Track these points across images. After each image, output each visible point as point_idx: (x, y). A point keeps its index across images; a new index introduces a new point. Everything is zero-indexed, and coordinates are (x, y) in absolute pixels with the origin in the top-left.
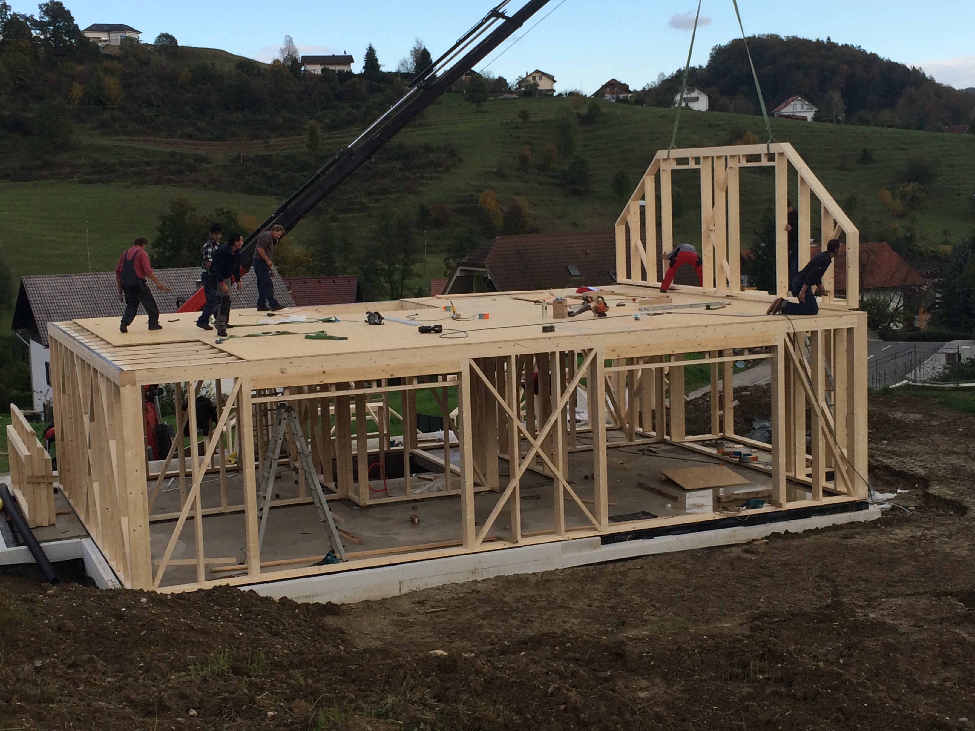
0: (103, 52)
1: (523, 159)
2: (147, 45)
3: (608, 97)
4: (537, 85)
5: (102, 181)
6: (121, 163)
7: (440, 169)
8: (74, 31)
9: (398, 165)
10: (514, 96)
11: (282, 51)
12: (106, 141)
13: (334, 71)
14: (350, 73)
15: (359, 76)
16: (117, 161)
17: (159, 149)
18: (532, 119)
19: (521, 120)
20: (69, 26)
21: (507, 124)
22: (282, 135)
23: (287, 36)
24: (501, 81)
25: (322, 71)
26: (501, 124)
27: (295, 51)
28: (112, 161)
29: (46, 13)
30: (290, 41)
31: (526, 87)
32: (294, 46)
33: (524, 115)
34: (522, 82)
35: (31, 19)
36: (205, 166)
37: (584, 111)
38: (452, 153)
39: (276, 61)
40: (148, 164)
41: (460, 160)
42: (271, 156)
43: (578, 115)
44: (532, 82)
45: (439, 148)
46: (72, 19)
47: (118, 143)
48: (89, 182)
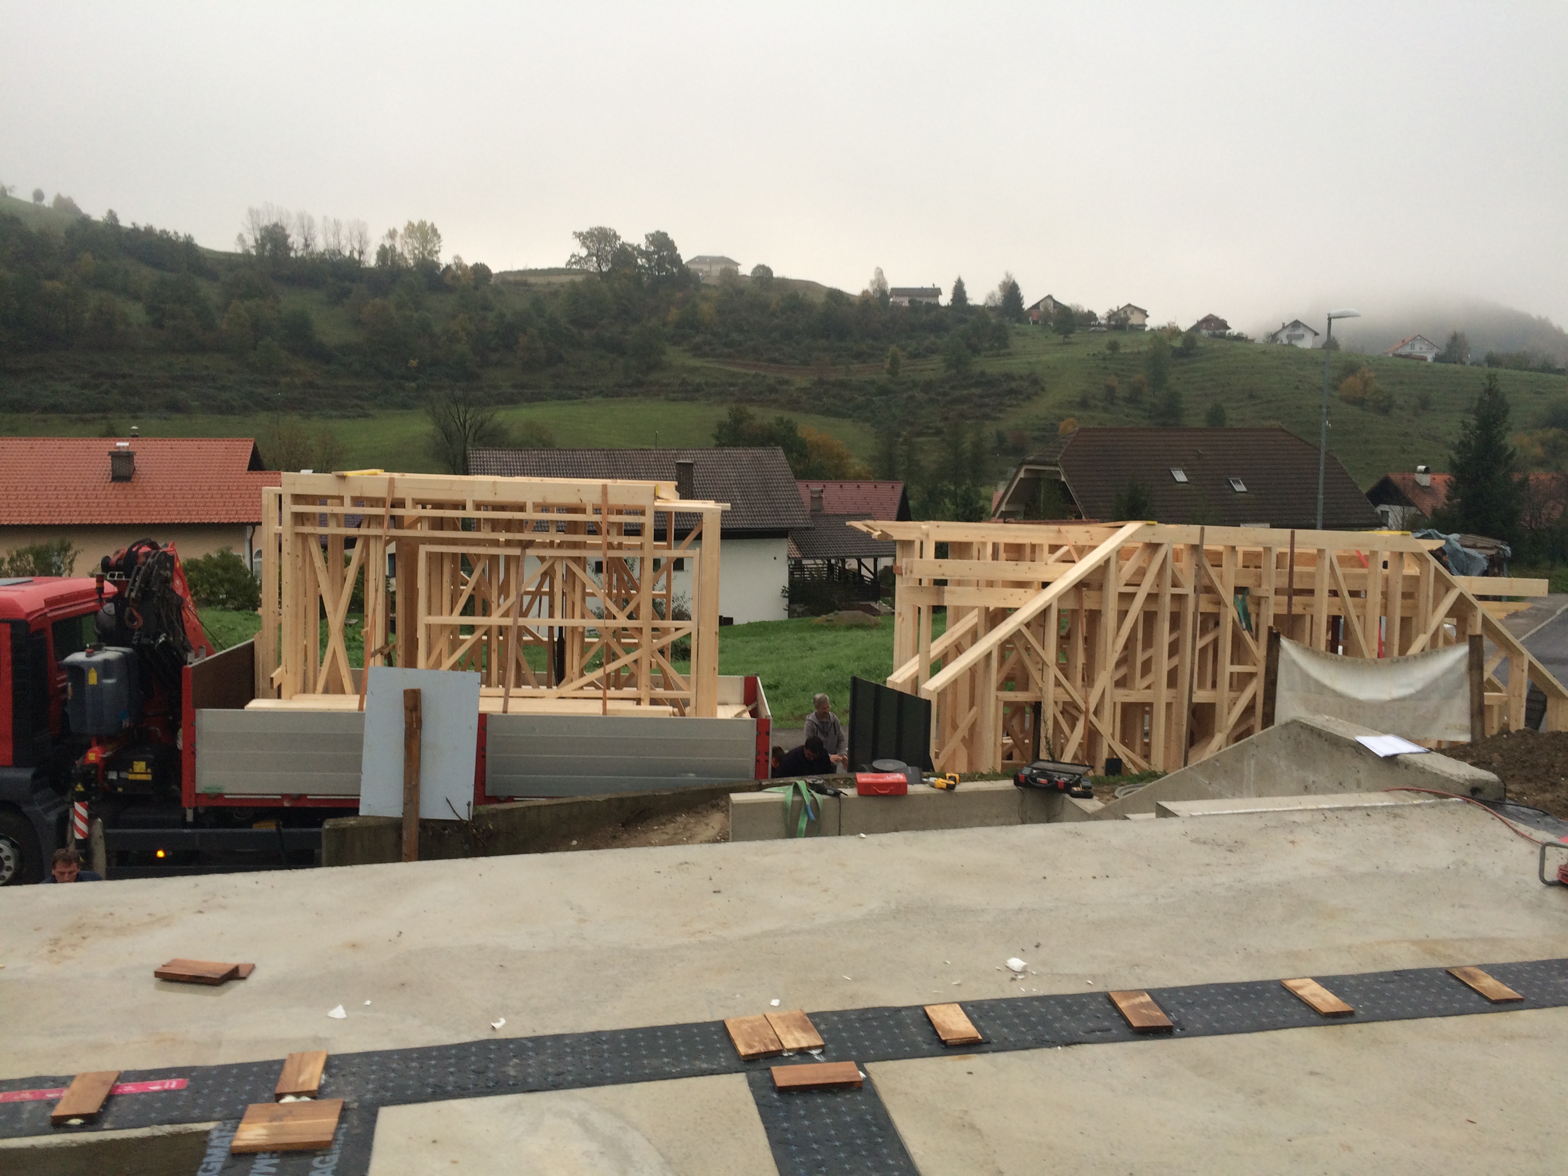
0: (703, 282)
1: (1111, 390)
2: (745, 276)
3: (1204, 332)
4: (1128, 319)
5: (685, 399)
6: (706, 384)
7: (1021, 397)
8: (676, 260)
9: (978, 391)
10: (1104, 329)
11: (872, 283)
12: (697, 363)
13: (921, 302)
14: (937, 305)
15: (947, 307)
16: (703, 381)
17: (743, 370)
18: (1122, 351)
19: (1108, 352)
20: (671, 255)
21: (1094, 355)
22: (864, 362)
23: (878, 268)
24: (1091, 316)
25: (910, 302)
26: (1088, 355)
27: (885, 283)
28: (697, 381)
29: (651, 243)
30: (880, 273)
31: (1117, 321)
32: (883, 278)
33: (1114, 346)
34: (1112, 316)
35: (637, 248)
36: (785, 387)
37: (1177, 343)
38: (1035, 382)
39: (865, 292)
40: (732, 385)
41: (1043, 389)
42: (851, 380)
43: (1172, 347)
44: (1122, 316)
45: (1021, 377)
46: (675, 249)
47: (707, 365)
48: (674, 400)
